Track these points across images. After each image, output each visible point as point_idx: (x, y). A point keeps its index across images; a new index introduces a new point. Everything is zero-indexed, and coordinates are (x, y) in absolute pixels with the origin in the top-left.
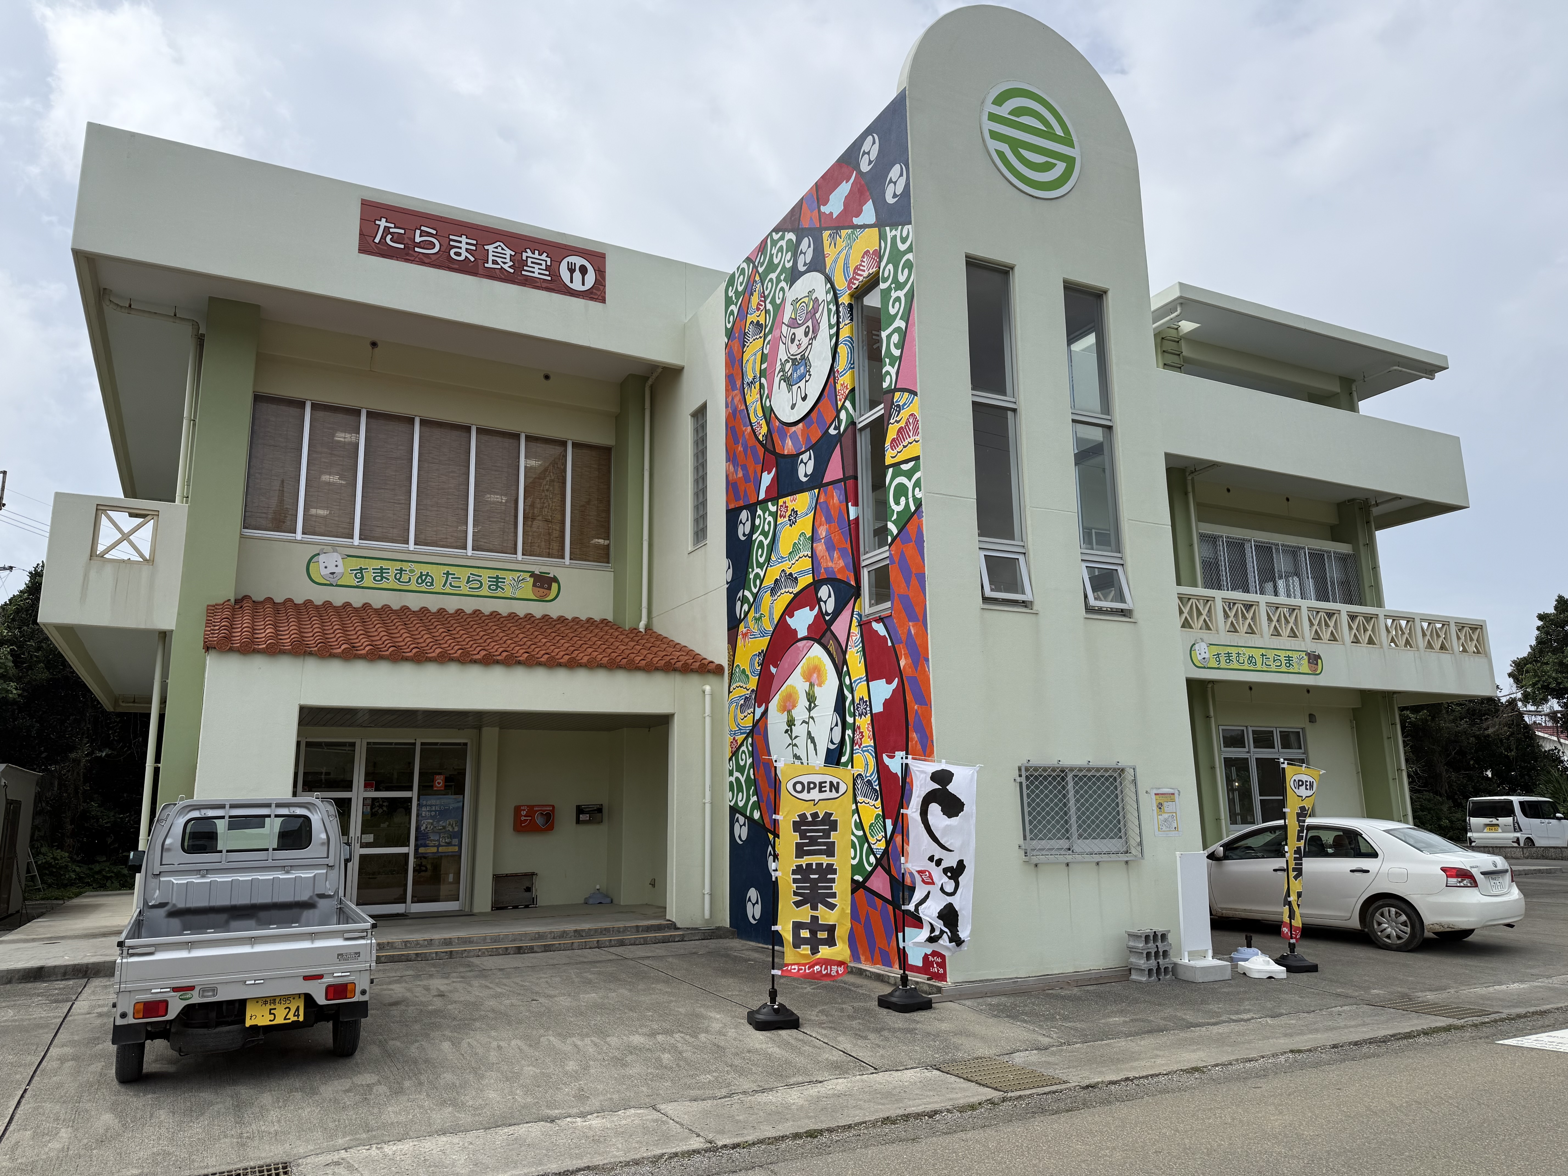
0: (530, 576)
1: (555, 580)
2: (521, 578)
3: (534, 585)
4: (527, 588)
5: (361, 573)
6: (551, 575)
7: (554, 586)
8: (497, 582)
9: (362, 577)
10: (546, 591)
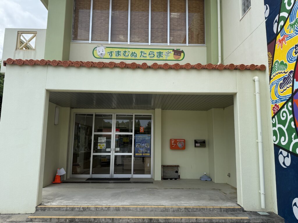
0: (173, 51)
1: (182, 52)
2: (169, 52)
3: (174, 54)
4: (171, 56)
5: (111, 53)
6: (181, 50)
7: (182, 54)
8: (160, 54)
9: (112, 55)
10: (179, 56)
